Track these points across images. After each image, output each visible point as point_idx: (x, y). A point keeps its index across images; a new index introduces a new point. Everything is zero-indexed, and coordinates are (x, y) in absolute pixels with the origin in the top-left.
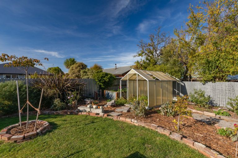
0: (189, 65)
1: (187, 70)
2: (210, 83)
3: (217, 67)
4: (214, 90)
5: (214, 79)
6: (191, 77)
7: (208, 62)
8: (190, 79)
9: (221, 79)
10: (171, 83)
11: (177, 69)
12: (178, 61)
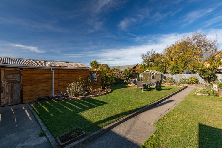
0: (167, 67)
1: (166, 69)
2: (175, 75)
3: (177, 69)
4: (176, 77)
5: (176, 73)
6: (167, 72)
7: (174, 67)
8: (167, 73)
9: (179, 73)
10: (161, 75)
11: (162, 69)
12: (162, 66)
